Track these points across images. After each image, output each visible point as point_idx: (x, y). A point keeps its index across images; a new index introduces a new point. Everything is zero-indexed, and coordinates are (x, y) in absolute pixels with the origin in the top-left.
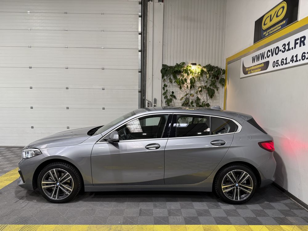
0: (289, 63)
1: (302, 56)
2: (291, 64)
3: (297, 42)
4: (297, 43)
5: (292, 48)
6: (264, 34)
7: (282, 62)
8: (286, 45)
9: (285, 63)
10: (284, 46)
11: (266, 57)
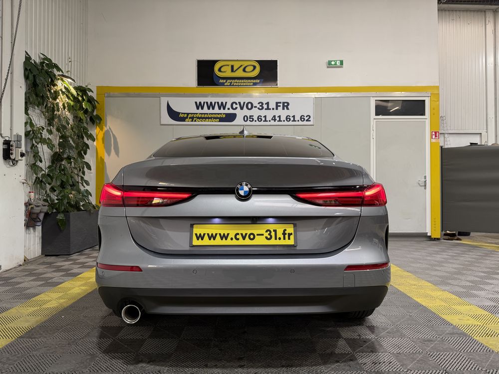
0: (270, 121)
1: (287, 119)
2: (272, 122)
3: (279, 104)
4: (280, 106)
5: (273, 109)
6: (221, 81)
7: (258, 119)
8: (264, 104)
9: (263, 119)
10: (261, 104)
11: (231, 108)
